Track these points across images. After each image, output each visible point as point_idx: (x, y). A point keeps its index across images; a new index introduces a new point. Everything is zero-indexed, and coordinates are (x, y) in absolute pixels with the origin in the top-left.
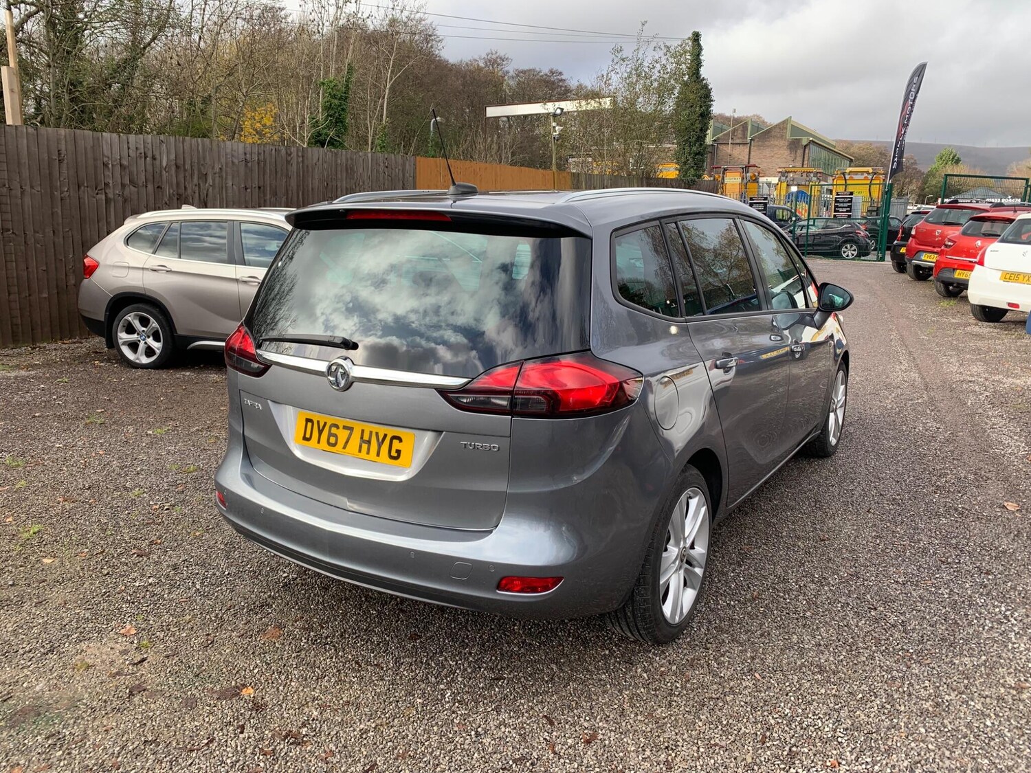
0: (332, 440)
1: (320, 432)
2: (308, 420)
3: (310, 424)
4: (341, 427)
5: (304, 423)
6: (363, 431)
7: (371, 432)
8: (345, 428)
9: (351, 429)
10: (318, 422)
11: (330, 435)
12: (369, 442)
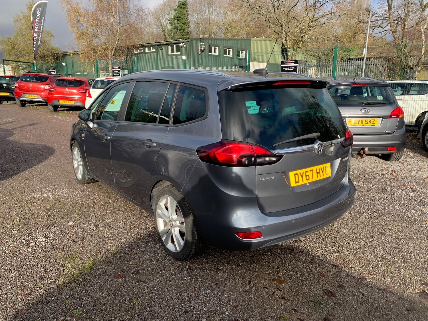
0: (308, 178)
1: (302, 177)
2: (295, 175)
3: (296, 176)
4: (309, 171)
5: (294, 176)
6: (316, 169)
7: (319, 168)
8: (310, 171)
9: (312, 170)
10: (300, 173)
11: (306, 176)
12: (319, 173)
